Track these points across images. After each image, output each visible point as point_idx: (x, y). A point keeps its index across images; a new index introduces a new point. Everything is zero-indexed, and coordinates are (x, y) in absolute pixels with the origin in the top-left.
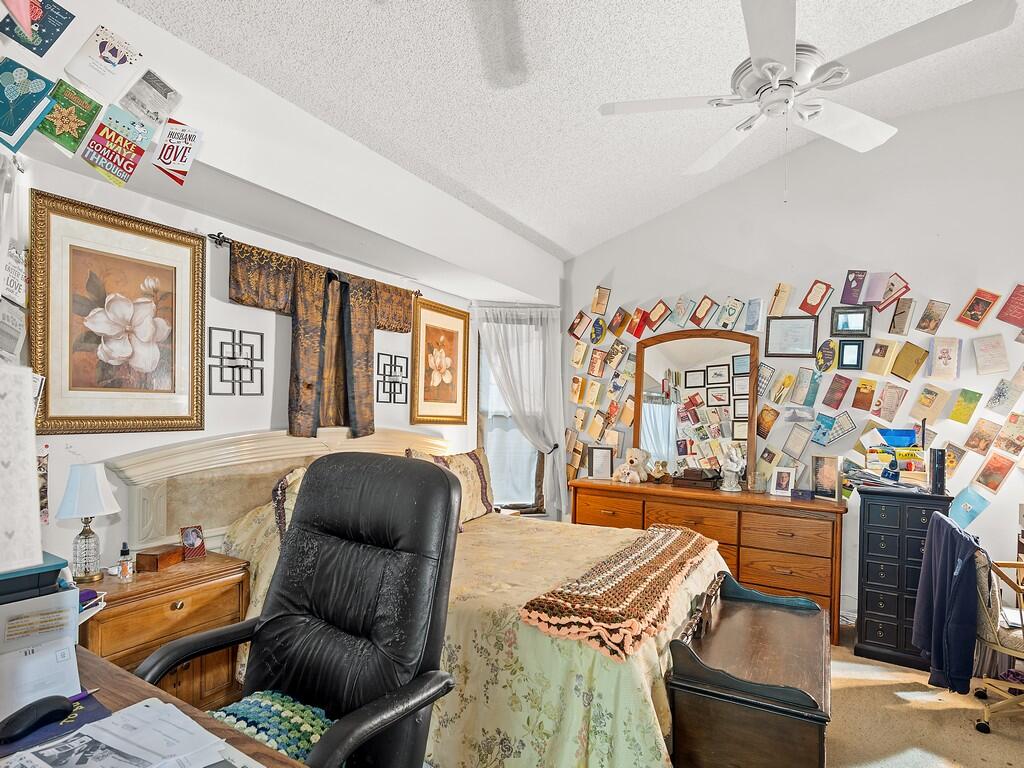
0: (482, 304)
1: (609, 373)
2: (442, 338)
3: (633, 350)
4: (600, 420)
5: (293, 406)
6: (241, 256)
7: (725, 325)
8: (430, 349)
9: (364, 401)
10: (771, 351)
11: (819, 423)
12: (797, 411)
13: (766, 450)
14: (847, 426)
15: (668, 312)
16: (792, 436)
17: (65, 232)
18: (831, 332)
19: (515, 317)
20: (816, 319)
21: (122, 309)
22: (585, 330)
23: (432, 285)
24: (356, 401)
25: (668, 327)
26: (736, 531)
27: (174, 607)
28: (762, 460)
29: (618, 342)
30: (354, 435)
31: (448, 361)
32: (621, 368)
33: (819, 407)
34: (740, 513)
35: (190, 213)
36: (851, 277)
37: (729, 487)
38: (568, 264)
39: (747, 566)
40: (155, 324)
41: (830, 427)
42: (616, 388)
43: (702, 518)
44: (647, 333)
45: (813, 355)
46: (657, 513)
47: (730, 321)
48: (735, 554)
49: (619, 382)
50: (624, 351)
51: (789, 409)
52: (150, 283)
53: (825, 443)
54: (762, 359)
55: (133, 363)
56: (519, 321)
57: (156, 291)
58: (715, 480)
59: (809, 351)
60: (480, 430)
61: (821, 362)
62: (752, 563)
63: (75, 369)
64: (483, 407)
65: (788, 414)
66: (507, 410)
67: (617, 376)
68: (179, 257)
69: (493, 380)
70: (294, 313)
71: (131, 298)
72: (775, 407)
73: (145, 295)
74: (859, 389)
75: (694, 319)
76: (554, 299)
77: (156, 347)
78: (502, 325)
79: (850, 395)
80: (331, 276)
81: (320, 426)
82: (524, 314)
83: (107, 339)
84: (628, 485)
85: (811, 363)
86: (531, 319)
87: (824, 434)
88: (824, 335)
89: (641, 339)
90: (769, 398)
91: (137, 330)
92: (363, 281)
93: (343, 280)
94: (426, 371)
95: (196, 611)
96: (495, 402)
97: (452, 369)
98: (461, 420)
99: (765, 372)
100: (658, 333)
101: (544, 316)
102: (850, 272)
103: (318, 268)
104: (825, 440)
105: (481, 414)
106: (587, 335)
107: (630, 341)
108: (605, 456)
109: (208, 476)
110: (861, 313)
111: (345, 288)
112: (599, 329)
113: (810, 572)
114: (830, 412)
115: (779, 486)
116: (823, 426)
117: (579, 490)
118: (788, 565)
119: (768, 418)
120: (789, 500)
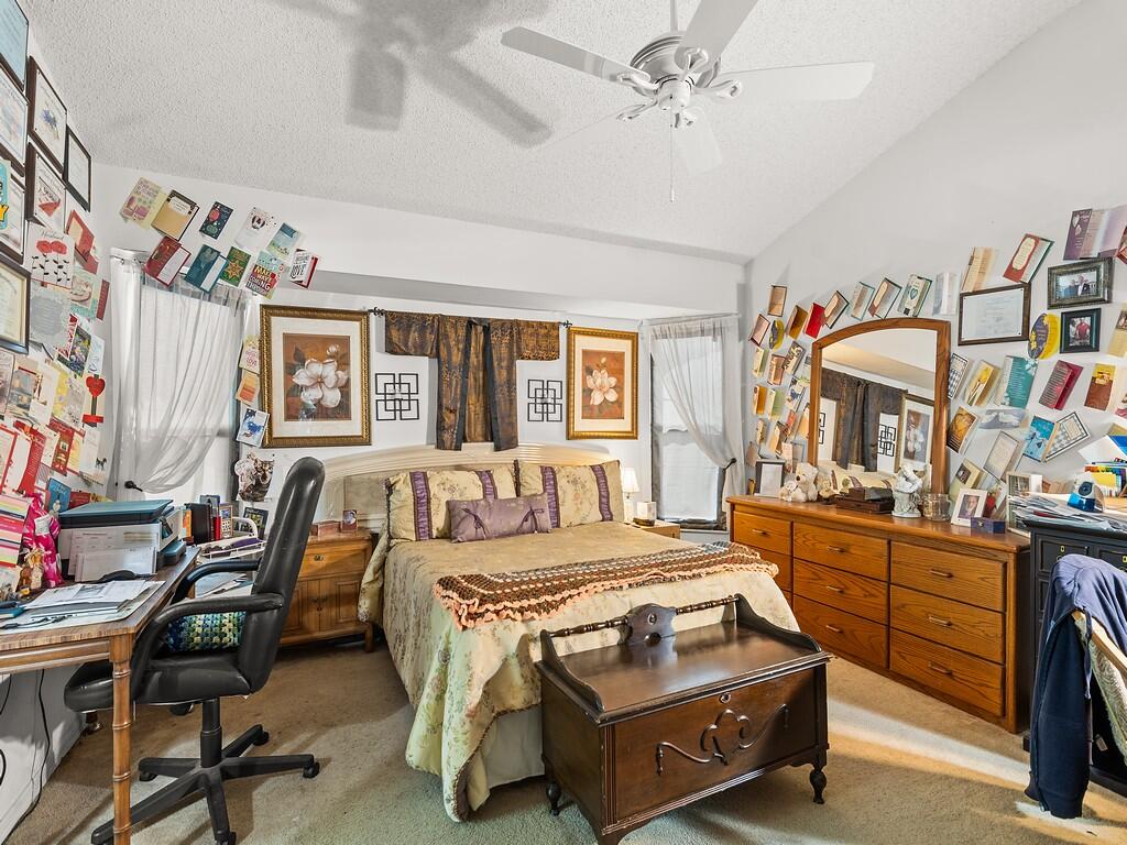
0: (653, 322)
1: (787, 380)
2: (604, 360)
3: (809, 352)
4: (777, 432)
5: (440, 427)
6: (394, 320)
7: (907, 311)
8: (588, 371)
9: (506, 420)
10: (965, 338)
11: (1034, 430)
12: (1001, 414)
13: (962, 468)
14: (1075, 433)
15: (843, 304)
16: (996, 449)
17: (281, 325)
18: (1049, 301)
19: (685, 331)
20: (1027, 287)
21: (316, 368)
22: (765, 336)
23: (582, 313)
24: (499, 420)
25: (845, 321)
26: (885, 565)
27: (318, 559)
28: (957, 480)
29: (795, 344)
30: (497, 449)
31: (613, 381)
32: (798, 374)
33: (1035, 408)
34: (889, 543)
35: (359, 297)
36: (1077, 220)
37: (903, 512)
38: (748, 266)
39: (897, 608)
40: (337, 375)
41: (1047, 435)
42: (794, 395)
43: (849, 545)
44: (824, 331)
45: (1025, 337)
46: (804, 536)
47: (911, 304)
48: (884, 592)
49: (797, 389)
50: (801, 355)
51: (990, 412)
52: (333, 349)
53: (1040, 457)
54: (955, 349)
55: (322, 403)
56: (689, 334)
57: (337, 353)
58: (885, 503)
59: (1018, 332)
60: (655, 445)
61: (1034, 345)
62: (903, 606)
63: (288, 407)
64: (658, 421)
65: (986, 419)
66: (683, 425)
67: (794, 382)
68: (351, 329)
69: (666, 395)
70: (438, 356)
71: (321, 360)
72: (973, 410)
73: (331, 357)
74: (1094, 379)
75: (872, 309)
76: (731, 305)
77: (338, 390)
78: (671, 341)
79: (1081, 388)
80: (471, 323)
81: (465, 441)
82: (695, 326)
83: (307, 387)
84: (790, 505)
85: (1021, 350)
86: (702, 331)
87: (1039, 445)
88: (1039, 306)
89: (818, 338)
90: (964, 399)
91: (325, 380)
92: (503, 323)
93: (484, 324)
94: (584, 391)
95: (333, 564)
96: (669, 418)
97: (619, 388)
98: (632, 435)
99: (957, 366)
100: (835, 329)
101: (717, 326)
102: (1075, 214)
103: (459, 319)
104: (1040, 454)
105: (655, 429)
106: (766, 341)
107: (807, 340)
108: (775, 473)
109: (374, 477)
110: (1091, 269)
111: (487, 330)
112: (777, 332)
113: (973, 626)
114: (1050, 415)
115: (962, 514)
116: (1038, 434)
117: (736, 507)
118: (946, 614)
119: (962, 424)
120: (969, 533)
